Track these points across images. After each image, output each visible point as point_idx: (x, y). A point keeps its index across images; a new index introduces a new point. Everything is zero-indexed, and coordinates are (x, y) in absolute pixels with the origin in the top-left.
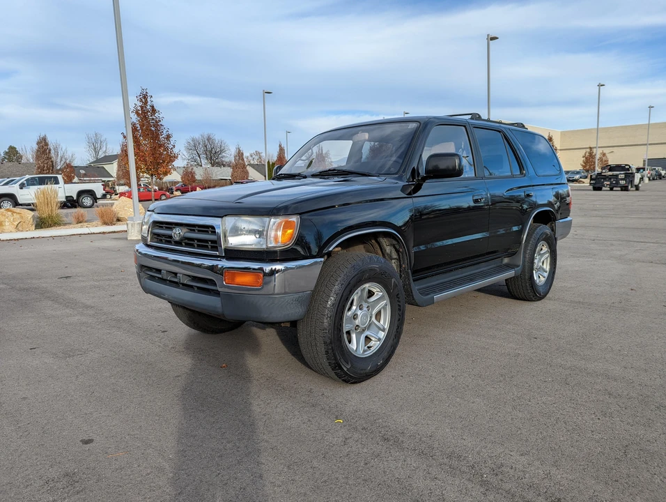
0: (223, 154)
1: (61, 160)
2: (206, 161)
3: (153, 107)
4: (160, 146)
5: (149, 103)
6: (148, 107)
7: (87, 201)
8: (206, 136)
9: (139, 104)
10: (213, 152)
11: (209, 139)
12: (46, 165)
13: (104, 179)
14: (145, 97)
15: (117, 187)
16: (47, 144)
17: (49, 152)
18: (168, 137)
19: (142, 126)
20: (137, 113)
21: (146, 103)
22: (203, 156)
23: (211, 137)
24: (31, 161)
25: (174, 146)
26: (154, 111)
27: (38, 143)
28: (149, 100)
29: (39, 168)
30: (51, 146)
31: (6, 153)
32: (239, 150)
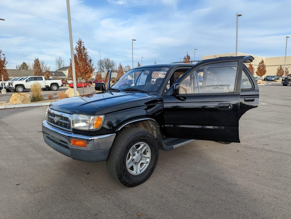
0: (114, 67)
1: (45, 69)
2: (106, 70)
3: (84, 47)
4: (87, 65)
5: (82, 45)
6: (82, 47)
7: (55, 88)
8: (106, 59)
9: (78, 46)
10: (109, 66)
11: (107, 60)
12: (38, 71)
13: (62, 77)
14: (80, 42)
15: (68, 81)
16: (38, 62)
17: (40, 65)
18: (90, 61)
19: (79, 56)
20: (77, 50)
21: (81, 45)
22: (105, 67)
23: (108, 59)
24: (32, 69)
25: (93, 65)
26: (84, 49)
27: (35, 61)
28: (82, 44)
29: (35, 72)
30: (40, 63)
31: (22, 65)
32: (121, 65)
